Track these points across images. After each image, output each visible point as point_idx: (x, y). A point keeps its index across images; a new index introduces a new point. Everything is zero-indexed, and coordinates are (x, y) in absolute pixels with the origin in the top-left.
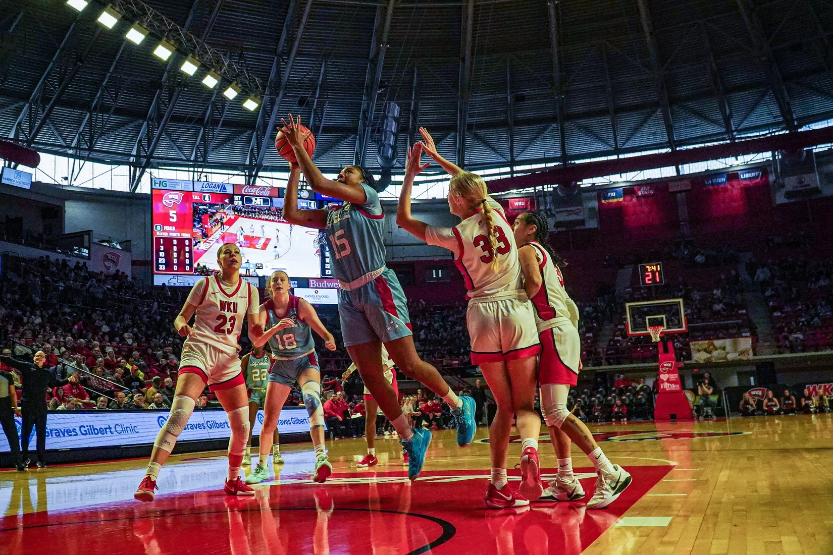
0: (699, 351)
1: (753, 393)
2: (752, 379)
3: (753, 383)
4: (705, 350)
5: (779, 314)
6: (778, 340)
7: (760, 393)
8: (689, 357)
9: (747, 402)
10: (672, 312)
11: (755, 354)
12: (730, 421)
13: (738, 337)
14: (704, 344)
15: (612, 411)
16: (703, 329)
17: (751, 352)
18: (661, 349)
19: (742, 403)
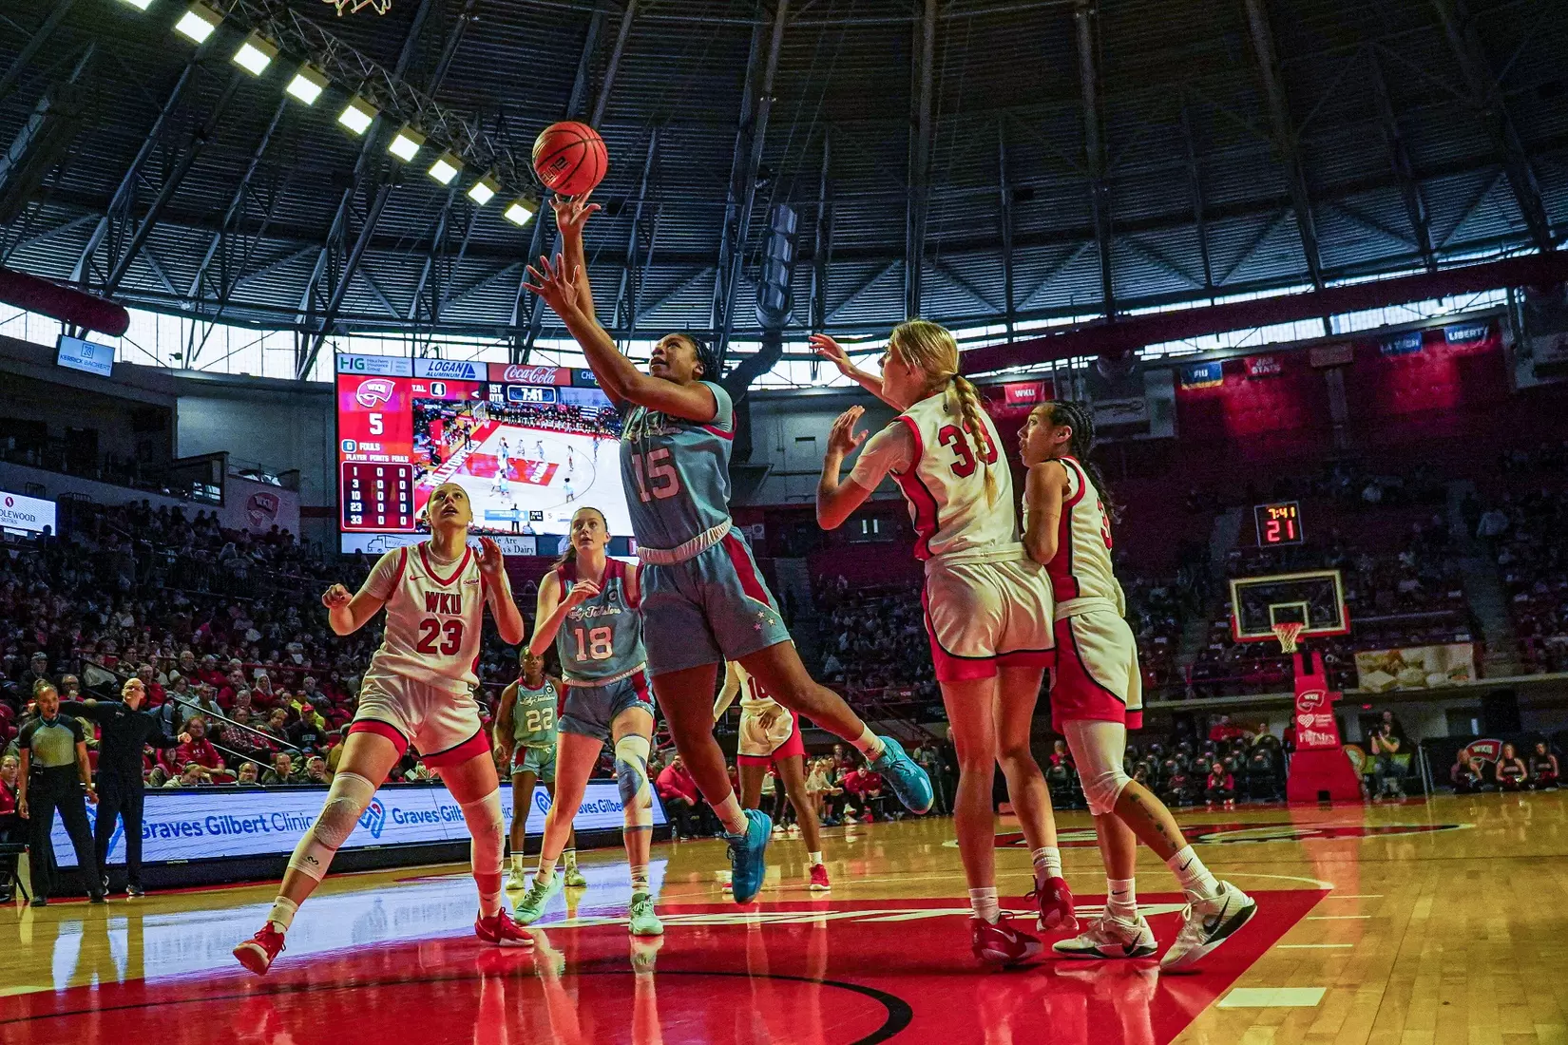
0: (1372, 669)
1: (1477, 749)
2: (1474, 722)
3: (1475, 730)
4: (1384, 669)
5: (1525, 598)
6: (1521, 647)
7: (1489, 749)
8: (1354, 682)
9: (1465, 768)
10: (1320, 596)
11: (1480, 676)
12: (1431, 804)
13: (1448, 643)
14: (1381, 656)
15: (1205, 786)
16: (1381, 628)
17: (1472, 673)
18: (1298, 666)
19: (1455, 768)
